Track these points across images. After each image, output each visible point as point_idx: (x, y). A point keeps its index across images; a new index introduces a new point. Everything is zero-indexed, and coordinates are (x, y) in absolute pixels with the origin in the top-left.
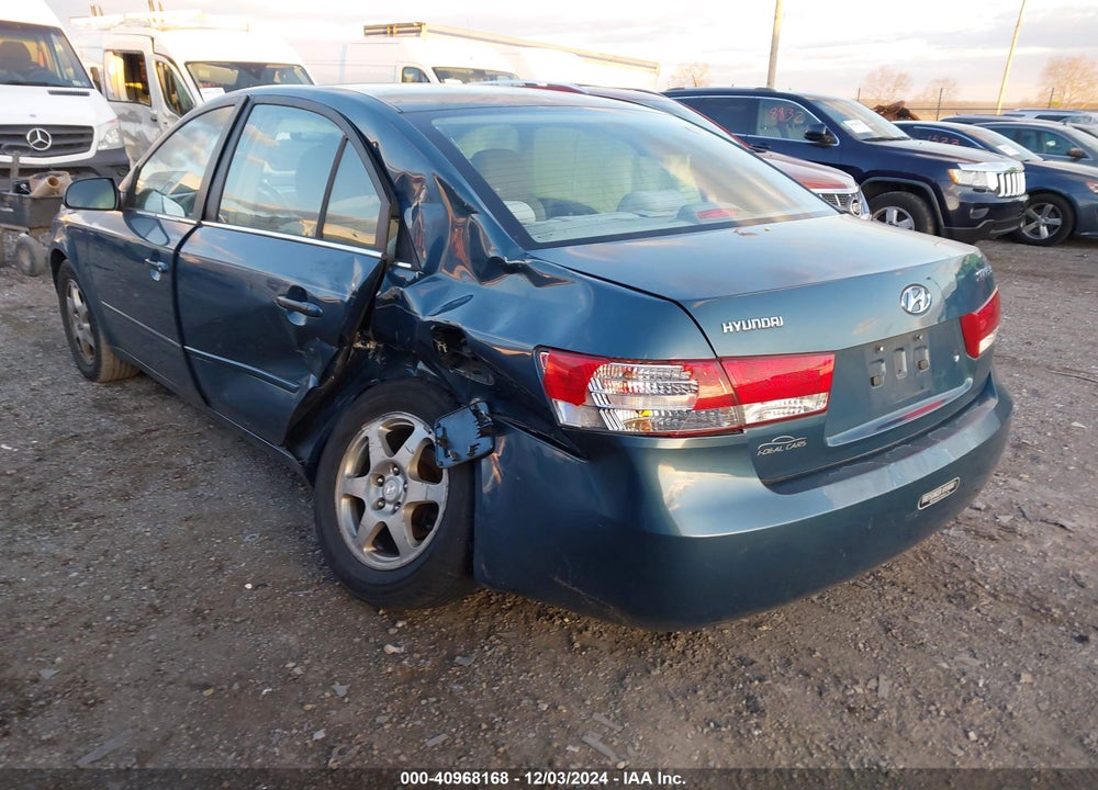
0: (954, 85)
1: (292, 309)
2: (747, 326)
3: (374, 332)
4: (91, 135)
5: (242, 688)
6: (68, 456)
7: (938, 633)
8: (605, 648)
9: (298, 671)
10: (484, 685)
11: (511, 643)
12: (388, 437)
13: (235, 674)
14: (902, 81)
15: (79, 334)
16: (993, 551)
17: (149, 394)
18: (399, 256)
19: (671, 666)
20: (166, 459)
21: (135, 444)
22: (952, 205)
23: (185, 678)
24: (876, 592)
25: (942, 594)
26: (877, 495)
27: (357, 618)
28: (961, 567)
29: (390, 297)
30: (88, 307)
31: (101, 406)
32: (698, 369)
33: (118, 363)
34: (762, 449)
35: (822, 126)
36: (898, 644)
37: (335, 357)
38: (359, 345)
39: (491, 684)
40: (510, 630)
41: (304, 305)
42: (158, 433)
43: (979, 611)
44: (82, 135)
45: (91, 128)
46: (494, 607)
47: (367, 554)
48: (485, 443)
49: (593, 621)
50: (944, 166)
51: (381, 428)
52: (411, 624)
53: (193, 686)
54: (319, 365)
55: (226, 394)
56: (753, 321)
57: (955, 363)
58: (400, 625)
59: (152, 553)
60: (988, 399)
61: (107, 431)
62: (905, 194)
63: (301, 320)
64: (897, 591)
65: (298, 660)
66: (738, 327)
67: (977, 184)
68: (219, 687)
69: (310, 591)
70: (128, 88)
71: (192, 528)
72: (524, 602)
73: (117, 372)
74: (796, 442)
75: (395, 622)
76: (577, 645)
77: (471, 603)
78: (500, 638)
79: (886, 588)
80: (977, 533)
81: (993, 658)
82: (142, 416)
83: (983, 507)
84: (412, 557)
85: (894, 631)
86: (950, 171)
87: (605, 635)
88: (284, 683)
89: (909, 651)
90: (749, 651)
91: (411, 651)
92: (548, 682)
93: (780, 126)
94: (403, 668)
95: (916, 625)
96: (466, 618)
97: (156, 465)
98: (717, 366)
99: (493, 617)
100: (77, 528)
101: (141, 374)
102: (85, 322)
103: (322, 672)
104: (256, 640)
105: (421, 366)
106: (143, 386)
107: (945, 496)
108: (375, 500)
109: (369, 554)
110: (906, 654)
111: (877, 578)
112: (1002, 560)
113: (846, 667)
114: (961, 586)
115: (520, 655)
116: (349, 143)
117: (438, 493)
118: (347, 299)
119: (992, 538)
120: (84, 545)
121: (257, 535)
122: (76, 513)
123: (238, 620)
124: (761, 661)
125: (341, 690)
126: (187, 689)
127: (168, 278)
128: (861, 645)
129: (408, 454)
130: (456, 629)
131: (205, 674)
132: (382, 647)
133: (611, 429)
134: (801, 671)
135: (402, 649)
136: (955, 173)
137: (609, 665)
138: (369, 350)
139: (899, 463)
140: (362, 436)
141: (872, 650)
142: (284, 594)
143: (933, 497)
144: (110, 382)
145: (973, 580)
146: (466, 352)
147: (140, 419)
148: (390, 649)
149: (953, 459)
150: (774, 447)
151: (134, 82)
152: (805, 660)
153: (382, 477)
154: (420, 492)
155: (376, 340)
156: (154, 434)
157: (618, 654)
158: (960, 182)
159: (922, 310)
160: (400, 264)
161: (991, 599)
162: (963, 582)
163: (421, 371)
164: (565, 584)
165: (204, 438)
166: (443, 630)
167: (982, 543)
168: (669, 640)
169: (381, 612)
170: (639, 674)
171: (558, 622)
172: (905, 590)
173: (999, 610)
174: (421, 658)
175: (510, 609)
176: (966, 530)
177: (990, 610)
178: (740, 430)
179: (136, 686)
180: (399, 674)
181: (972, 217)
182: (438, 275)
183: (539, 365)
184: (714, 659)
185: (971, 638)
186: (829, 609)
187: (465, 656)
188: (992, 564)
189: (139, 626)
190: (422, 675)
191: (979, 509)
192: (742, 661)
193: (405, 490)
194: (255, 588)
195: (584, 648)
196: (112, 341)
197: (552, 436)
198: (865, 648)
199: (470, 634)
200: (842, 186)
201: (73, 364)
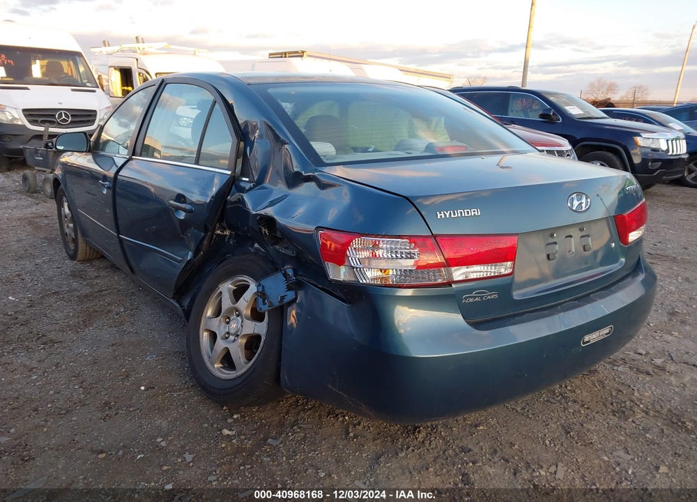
0: (646, 89)
1: (178, 209)
2: (455, 215)
3: (227, 223)
4: (96, 116)
5: (124, 454)
6: (47, 305)
7: (604, 436)
8: (370, 437)
9: (163, 444)
10: (284, 459)
11: (307, 432)
12: (234, 291)
13: (122, 444)
14: (612, 87)
15: (67, 230)
16: (648, 382)
17: (106, 268)
18: (243, 174)
19: (413, 450)
20: (108, 308)
21: (91, 298)
22: (637, 160)
23: (89, 446)
24: (562, 406)
25: (609, 410)
26: (550, 334)
27: (208, 411)
28: (624, 392)
29: (236, 200)
30: (72, 214)
31: (74, 275)
32: (419, 242)
33: (88, 248)
34: (466, 298)
35: (550, 110)
36: (574, 442)
37: (204, 238)
38: (219, 232)
39: (289, 458)
40: (308, 423)
41: (183, 206)
42: (107, 292)
43: (634, 422)
44: (90, 116)
45: (95, 111)
46: (299, 408)
47: (216, 368)
48: (290, 295)
49: (364, 419)
50: (631, 135)
51: (230, 286)
52: (243, 417)
53: (93, 451)
54: (193, 246)
55: (141, 266)
56: (459, 211)
57: (612, 248)
58: (235, 417)
59: (86, 366)
60: (638, 275)
61: (75, 290)
62: (604, 153)
63: (182, 216)
64: (577, 407)
65: (165, 437)
66: (448, 215)
67: (653, 146)
68: (109, 453)
69: (181, 393)
70: (123, 90)
71: (114, 351)
72: (321, 405)
73: (88, 255)
74: (491, 295)
75: (233, 415)
76: (351, 435)
77: (284, 405)
78: (300, 428)
79: (570, 404)
80: (638, 370)
81: (640, 454)
82: (98, 281)
83: (644, 353)
84: (243, 370)
85: (572, 433)
86: (635, 138)
87: (371, 429)
88: (153, 451)
89: (581, 447)
90: (468, 443)
91: (239, 434)
92: (327, 459)
93: (524, 110)
94: (232, 445)
95: (588, 430)
96: (280, 414)
97: (102, 311)
98: (433, 240)
99: (298, 415)
100: (44, 349)
101: (103, 257)
102: (70, 223)
103: (179, 445)
104: (141, 423)
105: (256, 245)
106: (103, 264)
107: (602, 338)
108: (223, 333)
109: (218, 369)
110: (579, 449)
111: (563, 397)
112: (654, 388)
113: (535, 457)
114: (623, 405)
115: (312, 440)
116: (217, 105)
117: (261, 328)
118: (208, 201)
119: (648, 374)
120: (45, 359)
121: (155, 357)
122: (44, 340)
123: (131, 409)
124: (476, 450)
125: (189, 457)
126: (90, 453)
127: (110, 192)
128: (547, 442)
129: (244, 304)
130: (272, 421)
131: (103, 444)
132: (221, 430)
133: (361, 282)
134: (503, 458)
135: (234, 433)
136: (638, 139)
137: (371, 449)
138: (226, 235)
139: (567, 313)
140: (219, 291)
141: (555, 445)
142: (165, 394)
143: (593, 337)
144: (83, 261)
145: (632, 401)
146: (278, 234)
147: (97, 284)
148: (226, 432)
149: (608, 312)
150: (475, 297)
151: (127, 86)
152: (507, 451)
153: (229, 318)
154: (251, 327)
155: (229, 229)
156: (104, 293)
157: (378, 441)
158: (642, 145)
159: (583, 209)
160: (244, 179)
161: (644, 414)
162: (625, 402)
163: (257, 249)
164: (334, 390)
165: (135, 296)
166: (264, 421)
167: (641, 376)
168: (414, 433)
169: (225, 408)
170: (390, 455)
171: (341, 419)
172: (583, 406)
173: (648, 421)
174: (245, 439)
175: (310, 409)
176: (631, 368)
177: (642, 422)
178: (449, 284)
179: (57, 450)
180: (229, 449)
181: (650, 168)
182: (264, 185)
183: (318, 240)
184: (443, 448)
185: (626, 440)
186: (528, 416)
187: (275, 438)
188: (647, 391)
189: (68, 412)
190: (244, 450)
191: (641, 354)
192: (463, 450)
193: (242, 326)
194: (147, 389)
195: (356, 436)
196: (84, 234)
197: (330, 289)
198: (550, 444)
199: (281, 424)
200: (560, 145)
201: (64, 250)
